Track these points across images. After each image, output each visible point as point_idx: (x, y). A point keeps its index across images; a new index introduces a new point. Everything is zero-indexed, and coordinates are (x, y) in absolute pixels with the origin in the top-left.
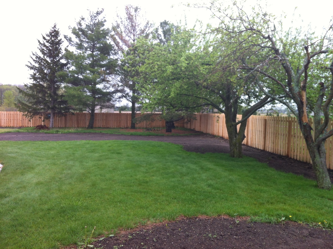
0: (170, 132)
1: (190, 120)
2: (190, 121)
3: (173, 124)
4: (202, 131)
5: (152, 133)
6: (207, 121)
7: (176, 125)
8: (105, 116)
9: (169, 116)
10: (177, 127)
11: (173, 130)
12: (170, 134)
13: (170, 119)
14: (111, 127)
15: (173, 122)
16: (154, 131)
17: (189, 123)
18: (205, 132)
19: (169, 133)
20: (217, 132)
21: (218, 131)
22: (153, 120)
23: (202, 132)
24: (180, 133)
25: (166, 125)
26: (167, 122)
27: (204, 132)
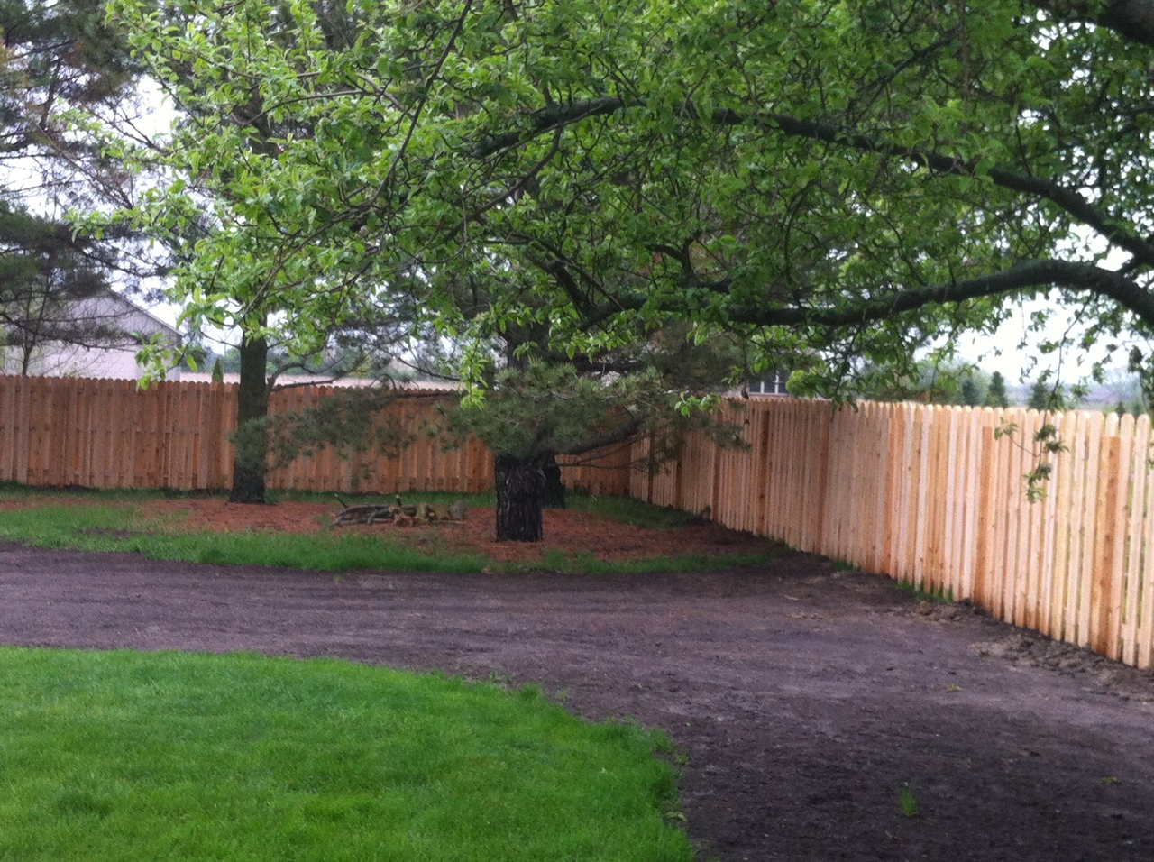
0: (525, 538)
1: (681, 442)
2: (676, 453)
3: (554, 472)
4: (774, 528)
5: (388, 539)
6: (825, 455)
7: (570, 476)
8: (50, 401)
9: (525, 414)
10: (582, 491)
11: (550, 522)
12: (528, 556)
13: (530, 435)
14: (98, 483)
15: (550, 454)
16: (402, 523)
17: (672, 466)
18: (801, 540)
19: (521, 545)
20: (921, 552)
21: (933, 550)
22: (394, 442)
23: (782, 544)
24: (607, 550)
25: (500, 487)
26: (505, 463)
27: (791, 543)
